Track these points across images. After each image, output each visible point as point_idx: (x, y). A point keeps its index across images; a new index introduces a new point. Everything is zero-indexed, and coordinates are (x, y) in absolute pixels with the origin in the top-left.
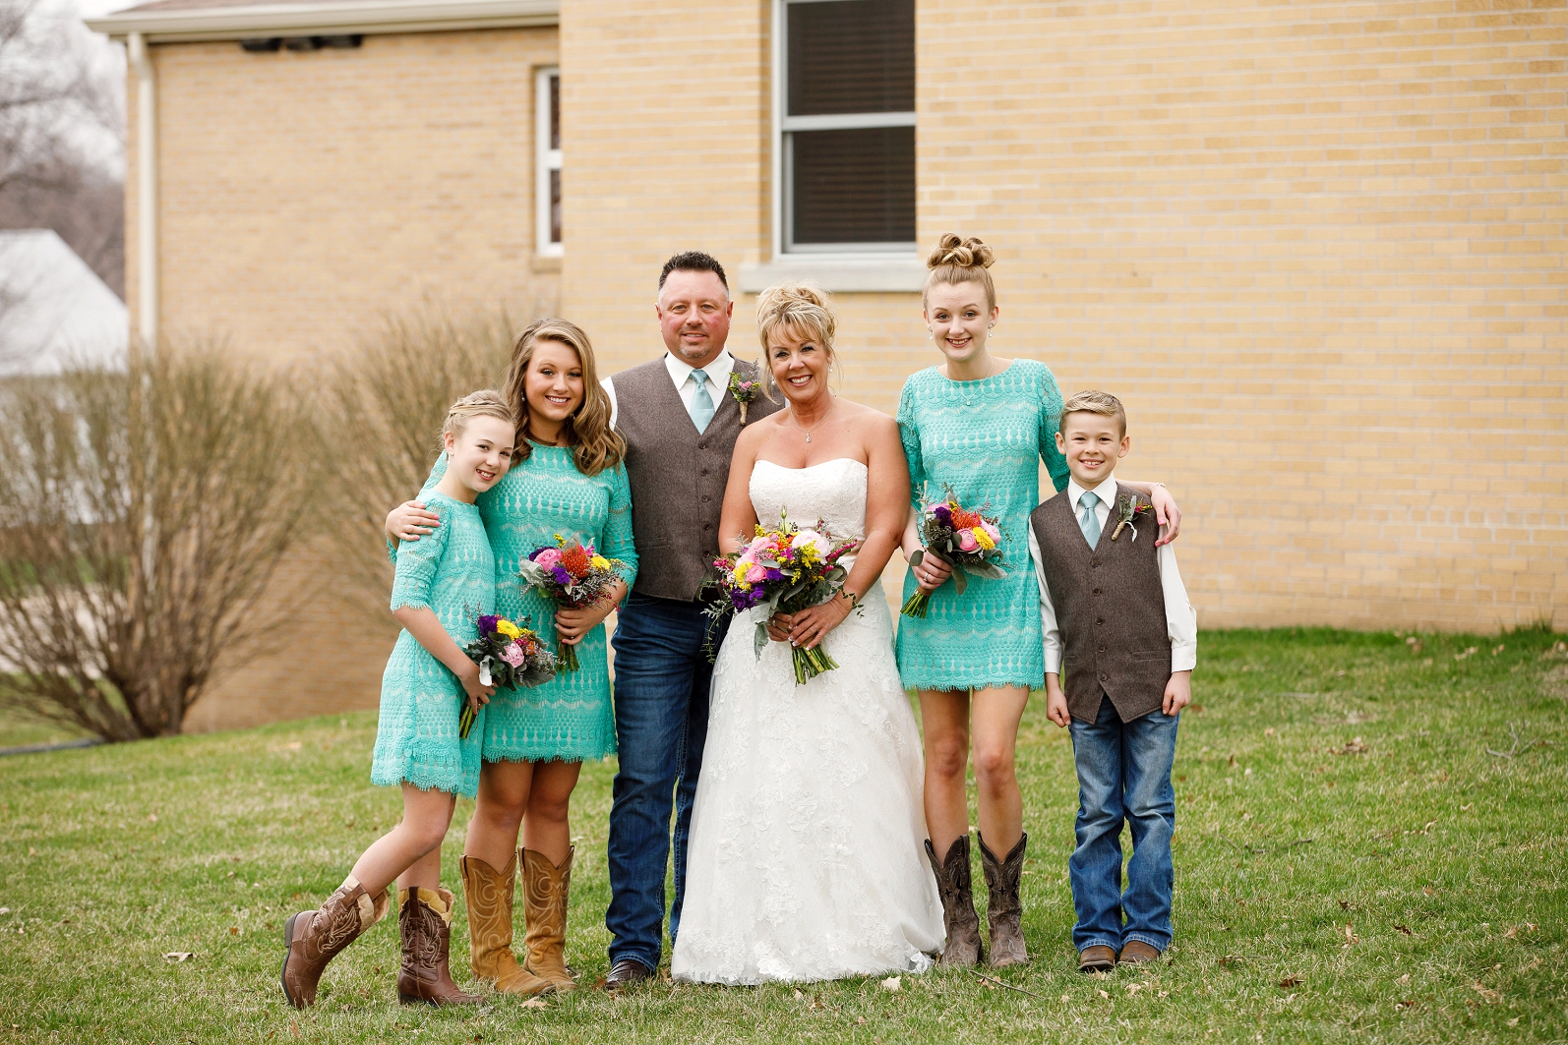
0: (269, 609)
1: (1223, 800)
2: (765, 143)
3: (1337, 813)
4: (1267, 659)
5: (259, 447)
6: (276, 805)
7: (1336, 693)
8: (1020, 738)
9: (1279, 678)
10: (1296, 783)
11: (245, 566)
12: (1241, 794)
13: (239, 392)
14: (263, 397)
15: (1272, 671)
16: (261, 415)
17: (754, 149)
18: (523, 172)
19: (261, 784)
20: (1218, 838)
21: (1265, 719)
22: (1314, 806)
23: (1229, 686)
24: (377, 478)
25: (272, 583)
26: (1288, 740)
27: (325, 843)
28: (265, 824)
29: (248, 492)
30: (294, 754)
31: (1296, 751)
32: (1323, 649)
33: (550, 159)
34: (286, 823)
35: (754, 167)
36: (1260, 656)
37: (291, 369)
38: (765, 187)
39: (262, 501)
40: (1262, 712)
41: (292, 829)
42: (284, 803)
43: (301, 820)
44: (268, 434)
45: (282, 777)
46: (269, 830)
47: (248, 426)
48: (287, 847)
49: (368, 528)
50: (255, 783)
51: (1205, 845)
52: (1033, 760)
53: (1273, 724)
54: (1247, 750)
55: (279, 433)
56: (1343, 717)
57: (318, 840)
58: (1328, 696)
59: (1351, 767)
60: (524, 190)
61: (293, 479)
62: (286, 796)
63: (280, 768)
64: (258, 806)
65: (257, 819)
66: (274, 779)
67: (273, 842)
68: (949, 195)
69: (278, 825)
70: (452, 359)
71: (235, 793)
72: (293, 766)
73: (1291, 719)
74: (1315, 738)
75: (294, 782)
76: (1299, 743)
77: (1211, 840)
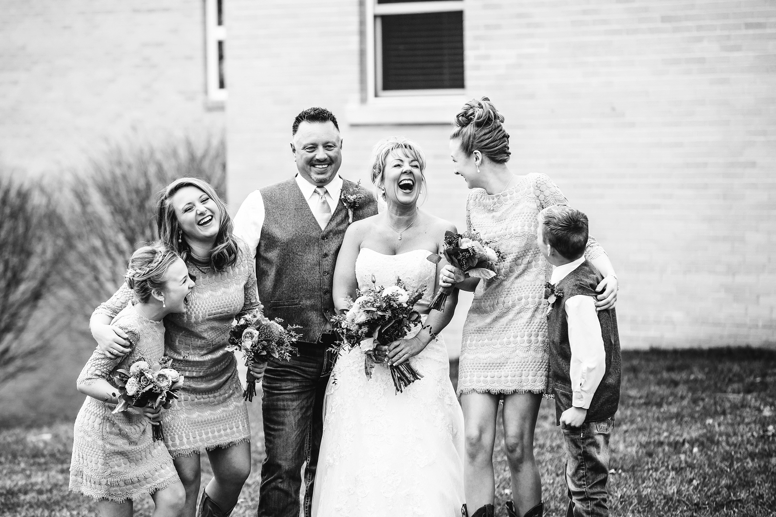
0: (29, 339)
1: (679, 470)
2: (362, 23)
3: (758, 480)
4: (707, 370)
5: (21, 230)
6: (33, 480)
7: (755, 394)
8: (539, 427)
9: (716, 384)
10: (728, 457)
11: (12, 310)
12: (691, 466)
13: (7, 192)
14: (23, 196)
15: (710, 379)
16: (22, 208)
17: (355, 27)
18: (199, 42)
19: (23, 465)
20: (676, 497)
21: (707, 413)
22: (741, 475)
23: (681, 390)
24: (102, 250)
25: (31, 323)
26: (722, 428)
27: (67, 506)
28: (26, 493)
29: (14, 261)
30: (46, 443)
31: (728, 435)
32: (745, 364)
33: (216, 33)
34: (40, 492)
35: (356, 39)
36: (702, 368)
37: (42, 177)
38: (362, 53)
39: (23, 266)
40: (704, 408)
41: (44, 497)
42: (39, 478)
43: (50, 491)
44: (27, 221)
45: (37, 460)
46: (28, 497)
47: (14, 216)
48: (41, 510)
49: (95, 284)
50: (19, 464)
51: (667, 503)
52: (548, 443)
53: (712, 417)
54: (694, 435)
55: (34, 221)
56: (760, 411)
57: (62, 504)
58: (749, 397)
59: (766, 447)
60: (199, 54)
61: (44, 252)
62: (40, 474)
63: (36, 454)
64: (20, 481)
65: (20, 491)
66: (32, 461)
67: (31, 506)
68: (487, 57)
69: (34, 494)
70: (152, 170)
71: (5, 472)
72: (46, 452)
73: (724, 413)
74: (741, 427)
75: (46, 463)
76: (730, 430)
77: (671, 499)
